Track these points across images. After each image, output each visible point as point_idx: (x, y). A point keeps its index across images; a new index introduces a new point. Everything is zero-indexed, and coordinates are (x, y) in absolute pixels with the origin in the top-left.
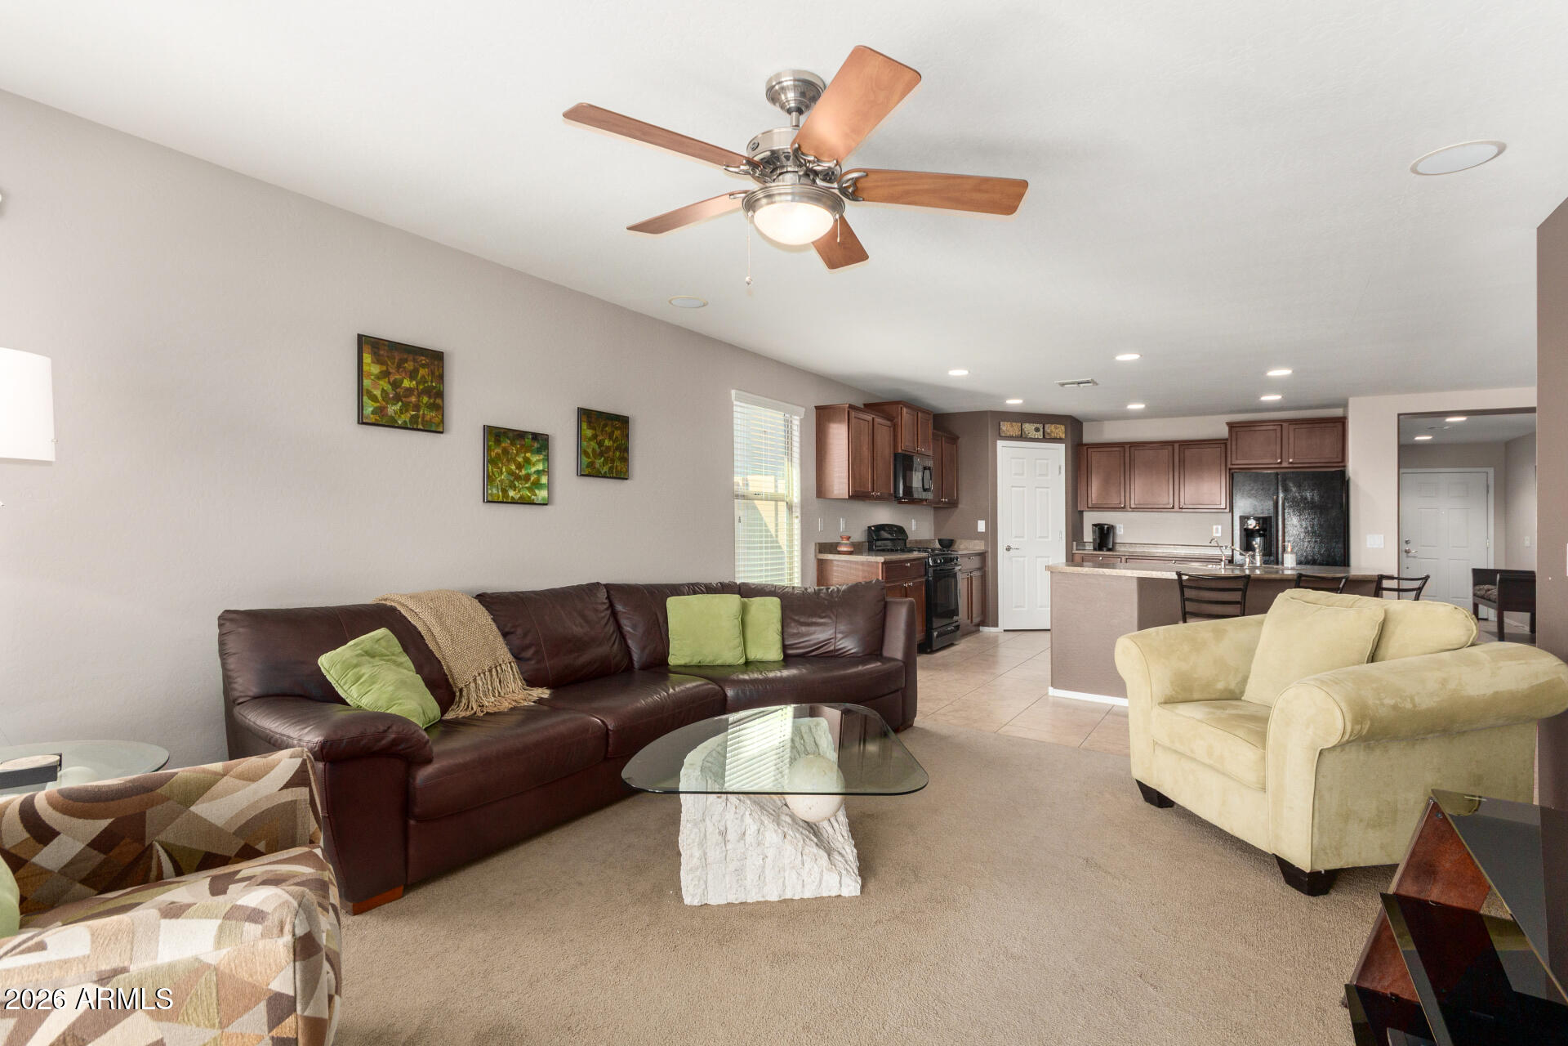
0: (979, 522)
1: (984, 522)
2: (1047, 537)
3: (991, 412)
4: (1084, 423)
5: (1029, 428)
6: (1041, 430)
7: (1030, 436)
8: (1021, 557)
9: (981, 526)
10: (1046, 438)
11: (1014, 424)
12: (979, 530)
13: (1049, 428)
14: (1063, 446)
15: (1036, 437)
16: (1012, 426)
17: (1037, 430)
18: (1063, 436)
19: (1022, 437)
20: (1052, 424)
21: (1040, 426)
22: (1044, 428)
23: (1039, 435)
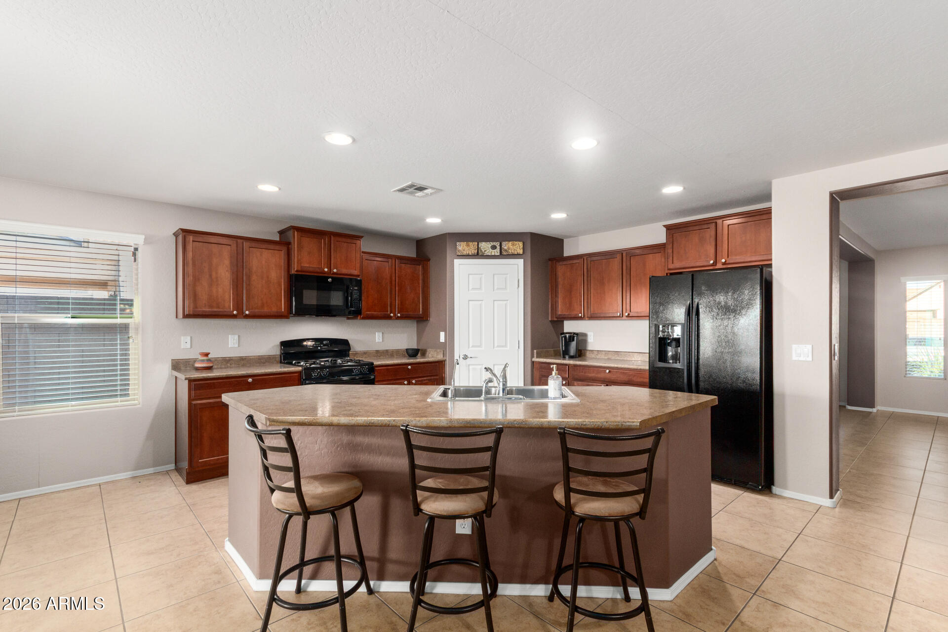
0: (441, 333)
1: (444, 333)
2: (506, 346)
3: (448, 233)
4: (564, 240)
5: (486, 247)
6: (498, 247)
7: (487, 253)
8: (479, 365)
9: (442, 337)
10: (502, 255)
11: (471, 243)
12: (441, 341)
13: (507, 245)
14: (520, 262)
15: (493, 254)
16: (468, 245)
17: (494, 247)
18: (521, 253)
19: (478, 255)
20: (509, 241)
21: (497, 244)
22: (501, 246)
23: (497, 252)
